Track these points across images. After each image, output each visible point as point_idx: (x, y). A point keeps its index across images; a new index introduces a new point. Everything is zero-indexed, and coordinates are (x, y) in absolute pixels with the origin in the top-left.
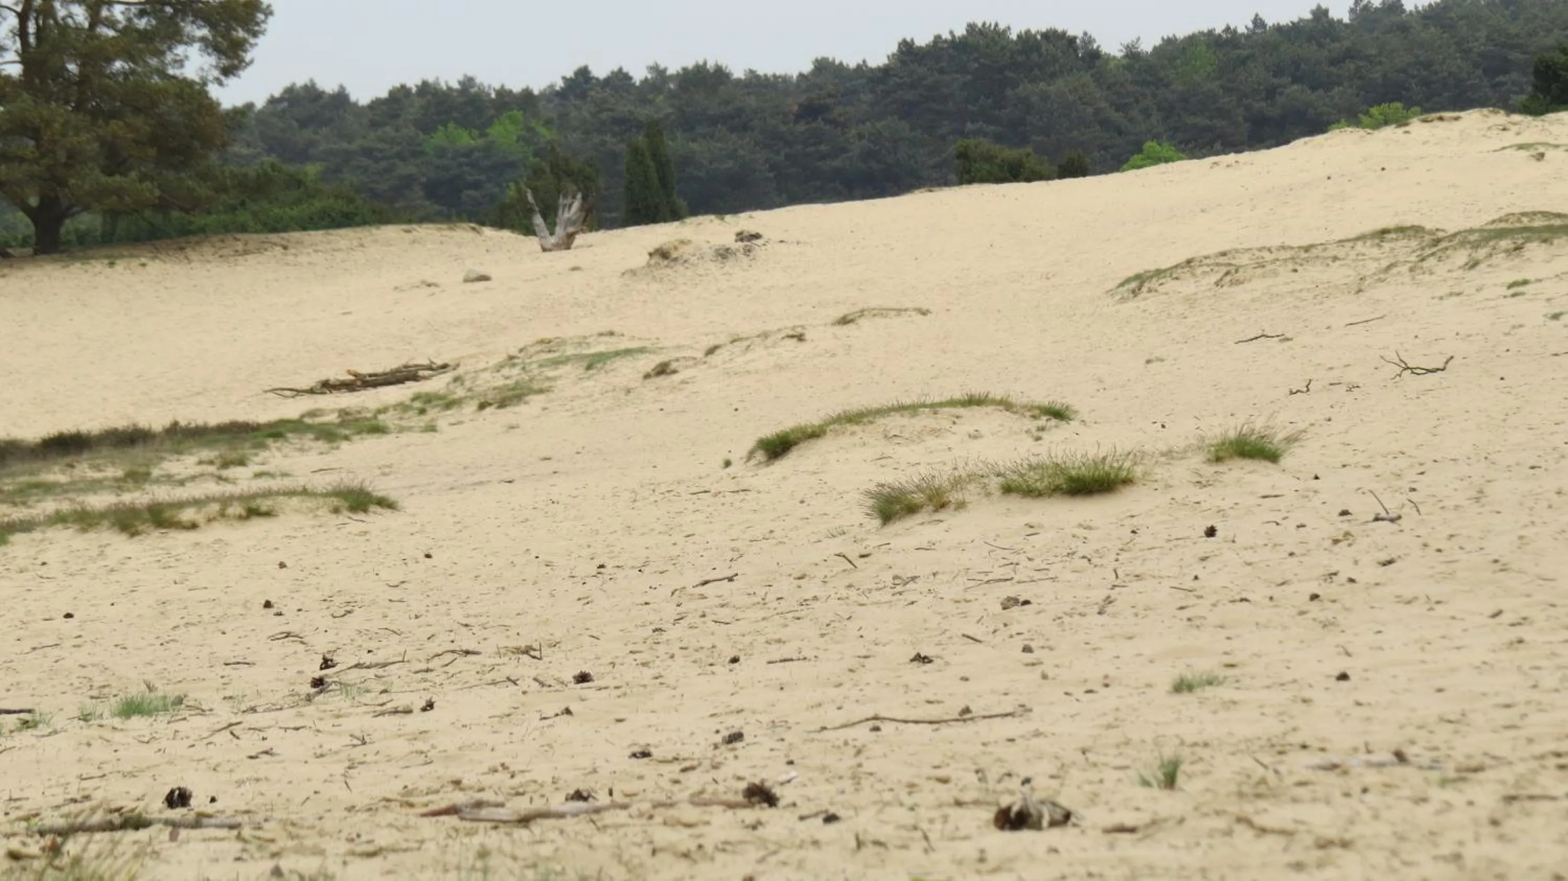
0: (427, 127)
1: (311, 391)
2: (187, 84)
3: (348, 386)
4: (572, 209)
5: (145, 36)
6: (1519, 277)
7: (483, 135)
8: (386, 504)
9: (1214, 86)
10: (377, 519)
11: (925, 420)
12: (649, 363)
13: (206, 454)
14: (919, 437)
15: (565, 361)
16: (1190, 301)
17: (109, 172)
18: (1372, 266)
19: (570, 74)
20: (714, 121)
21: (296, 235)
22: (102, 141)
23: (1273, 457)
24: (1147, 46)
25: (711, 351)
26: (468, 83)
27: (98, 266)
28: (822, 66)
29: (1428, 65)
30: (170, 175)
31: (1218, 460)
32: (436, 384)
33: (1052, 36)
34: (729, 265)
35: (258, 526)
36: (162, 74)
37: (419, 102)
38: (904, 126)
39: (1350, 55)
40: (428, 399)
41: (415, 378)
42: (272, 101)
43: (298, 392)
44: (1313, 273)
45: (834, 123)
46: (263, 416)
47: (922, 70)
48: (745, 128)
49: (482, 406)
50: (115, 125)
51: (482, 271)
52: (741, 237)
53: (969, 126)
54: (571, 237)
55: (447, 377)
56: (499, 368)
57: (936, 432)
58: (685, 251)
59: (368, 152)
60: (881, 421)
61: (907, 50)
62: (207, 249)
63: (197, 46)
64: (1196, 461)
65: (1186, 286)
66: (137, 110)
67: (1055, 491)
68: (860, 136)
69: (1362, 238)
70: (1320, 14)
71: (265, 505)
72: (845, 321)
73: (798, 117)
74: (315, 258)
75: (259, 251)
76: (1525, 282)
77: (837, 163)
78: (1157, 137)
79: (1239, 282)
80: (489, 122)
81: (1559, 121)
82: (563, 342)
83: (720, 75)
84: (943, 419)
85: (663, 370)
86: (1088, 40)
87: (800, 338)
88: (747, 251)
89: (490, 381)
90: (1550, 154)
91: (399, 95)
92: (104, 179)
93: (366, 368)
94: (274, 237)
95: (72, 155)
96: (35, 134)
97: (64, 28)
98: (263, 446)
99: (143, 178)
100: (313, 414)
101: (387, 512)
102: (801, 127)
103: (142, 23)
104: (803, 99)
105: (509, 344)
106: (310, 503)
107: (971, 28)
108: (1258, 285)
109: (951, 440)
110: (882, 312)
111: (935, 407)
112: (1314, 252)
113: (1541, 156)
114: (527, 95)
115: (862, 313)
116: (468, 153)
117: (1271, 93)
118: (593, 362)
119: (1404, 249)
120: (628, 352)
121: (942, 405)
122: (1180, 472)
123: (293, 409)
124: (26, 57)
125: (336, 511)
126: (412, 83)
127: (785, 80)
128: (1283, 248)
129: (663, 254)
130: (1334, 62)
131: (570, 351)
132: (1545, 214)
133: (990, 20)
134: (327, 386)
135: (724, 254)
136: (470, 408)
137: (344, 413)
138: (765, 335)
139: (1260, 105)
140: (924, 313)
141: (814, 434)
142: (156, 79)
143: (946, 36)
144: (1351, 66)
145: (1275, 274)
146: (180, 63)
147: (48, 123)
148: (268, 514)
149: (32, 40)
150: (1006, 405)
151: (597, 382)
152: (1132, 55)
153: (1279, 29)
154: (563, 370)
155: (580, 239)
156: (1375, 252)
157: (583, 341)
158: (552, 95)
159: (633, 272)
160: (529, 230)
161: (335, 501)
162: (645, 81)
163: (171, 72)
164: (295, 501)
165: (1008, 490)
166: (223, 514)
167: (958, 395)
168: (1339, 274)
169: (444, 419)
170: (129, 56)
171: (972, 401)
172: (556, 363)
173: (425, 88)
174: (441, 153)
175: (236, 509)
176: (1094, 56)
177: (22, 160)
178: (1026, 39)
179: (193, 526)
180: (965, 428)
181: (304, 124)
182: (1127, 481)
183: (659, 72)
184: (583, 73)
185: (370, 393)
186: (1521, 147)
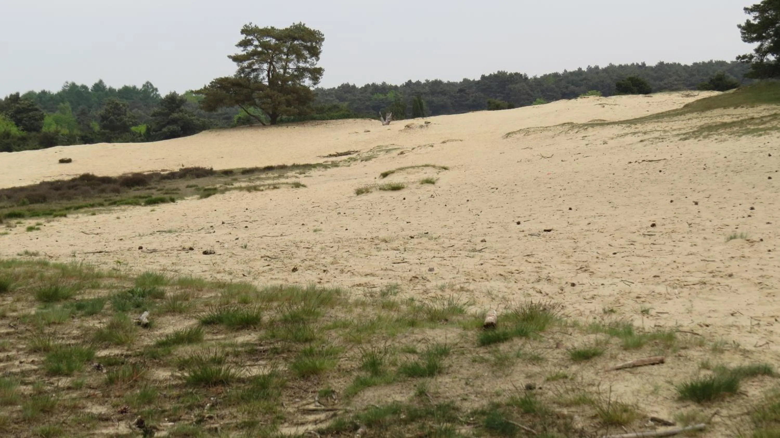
0: (372, 94)
1: (327, 157)
2: (305, 87)
3: (335, 156)
4: (389, 116)
5: (296, 76)
6: (585, 135)
7: (385, 95)
8: (304, 186)
9: (554, 86)
10: (302, 189)
11: (416, 170)
12: (399, 151)
13: (298, 171)
14: (414, 173)
15: (382, 150)
16: (518, 139)
17: (287, 107)
18: (558, 132)
19: (407, 81)
20: (438, 93)
21: (329, 121)
22: (286, 100)
23: (433, 183)
24: (538, 77)
25: (413, 149)
26: (384, 83)
27: (284, 128)
28: (465, 80)
29: (603, 81)
30: (301, 107)
31: (422, 183)
32: (354, 156)
33: (516, 74)
34: (423, 129)
35: (275, 191)
36: (300, 85)
37: (372, 88)
38: (482, 95)
39: (585, 79)
40: (351, 159)
41: (350, 154)
42: (339, 87)
43: (324, 157)
44: (545, 133)
45: (466, 93)
46: (313, 162)
47: (486, 81)
48: (445, 94)
49: (362, 161)
50: (289, 96)
51: (369, 130)
52: (426, 123)
53: (497, 95)
54: (389, 122)
55: (357, 154)
56: (368, 152)
57: (418, 172)
58: (413, 126)
59: (359, 99)
60: (407, 170)
61: (483, 77)
62: (309, 124)
63: (308, 79)
64: (418, 184)
65: (518, 136)
66: (294, 93)
67: (389, 189)
68: (472, 97)
69: (559, 125)
70: (580, 69)
71: (277, 186)
72: (444, 142)
73: (458, 92)
74: (333, 126)
75: (321, 124)
76: (586, 136)
77: (467, 103)
78: (540, 98)
79: (528, 135)
80: (387, 93)
81: (611, 99)
82: (382, 146)
83: (440, 82)
84: (420, 170)
85: (402, 153)
86: (525, 75)
87: (432, 146)
88: (427, 126)
89: (365, 155)
90: (606, 106)
91: (367, 86)
92: (286, 108)
93: (340, 151)
94: (324, 121)
95: (279, 103)
96: (271, 97)
97: (278, 74)
98: (311, 169)
99: (295, 108)
100: (326, 162)
101: (304, 188)
102: (459, 94)
103: (296, 73)
104: (459, 88)
105: (371, 146)
106: (287, 186)
107: (498, 72)
108: (532, 136)
109: (420, 174)
110: (453, 140)
111: (418, 167)
112: (548, 128)
113: (604, 107)
114: (396, 86)
115: (448, 141)
116: (382, 100)
117: (567, 88)
118: (388, 151)
119: (567, 127)
120: (395, 149)
121: (420, 166)
122: (415, 185)
123: (321, 161)
124: (269, 81)
125: (292, 187)
126: (370, 83)
127: (457, 83)
128: (541, 127)
129: (408, 126)
130: (581, 80)
131: (384, 148)
132: (601, 120)
133: (503, 70)
134: (331, 156)
135: (421, 127)
136: (359, 161)
137: (332, 162)
138: (425, 146)
139: (565, 90)
140: (461, 141)
141: (393, 172)
142: (298, 86)
143: (492, 74)
144: (585, 81)
145: (537, 133)
146: (304, 82)
147: (274, 95)
148: (278, 188)
149: (271, 77)
150: (434, 166)
151: (388, 155)
152: (535, 78)
153: (571, 73)
154: (381, 153)
155: (391, 123)
156: (561, 128)
157: (387, 146)
158: (402, 87)
159: (401, 131)
160: (380, 120)
161: (293, 186)
162: (424, 83)
163: (302, 84)
164: (284, 185)
165: (380, 189)
166: (269, 188)
167: (424, 164)
168: (551, 133)
169: (353, 163)
170: (292, 80)
171: (427, 166)
172: (380, 151)
173: (373, 84)
174: (376, 99)
175: (272, 187)
176: (526, 78)
177: (268, 104)
178: (511, 74)
179: (262, 190)
180: (424, 171)
181: (345, 92)
182: (403, 188)
183: (427, 81)
184: (410, 81)
185: (340, 157)
186: (600, 104)
